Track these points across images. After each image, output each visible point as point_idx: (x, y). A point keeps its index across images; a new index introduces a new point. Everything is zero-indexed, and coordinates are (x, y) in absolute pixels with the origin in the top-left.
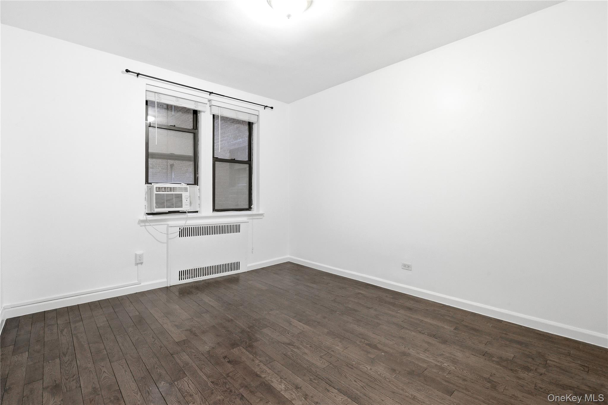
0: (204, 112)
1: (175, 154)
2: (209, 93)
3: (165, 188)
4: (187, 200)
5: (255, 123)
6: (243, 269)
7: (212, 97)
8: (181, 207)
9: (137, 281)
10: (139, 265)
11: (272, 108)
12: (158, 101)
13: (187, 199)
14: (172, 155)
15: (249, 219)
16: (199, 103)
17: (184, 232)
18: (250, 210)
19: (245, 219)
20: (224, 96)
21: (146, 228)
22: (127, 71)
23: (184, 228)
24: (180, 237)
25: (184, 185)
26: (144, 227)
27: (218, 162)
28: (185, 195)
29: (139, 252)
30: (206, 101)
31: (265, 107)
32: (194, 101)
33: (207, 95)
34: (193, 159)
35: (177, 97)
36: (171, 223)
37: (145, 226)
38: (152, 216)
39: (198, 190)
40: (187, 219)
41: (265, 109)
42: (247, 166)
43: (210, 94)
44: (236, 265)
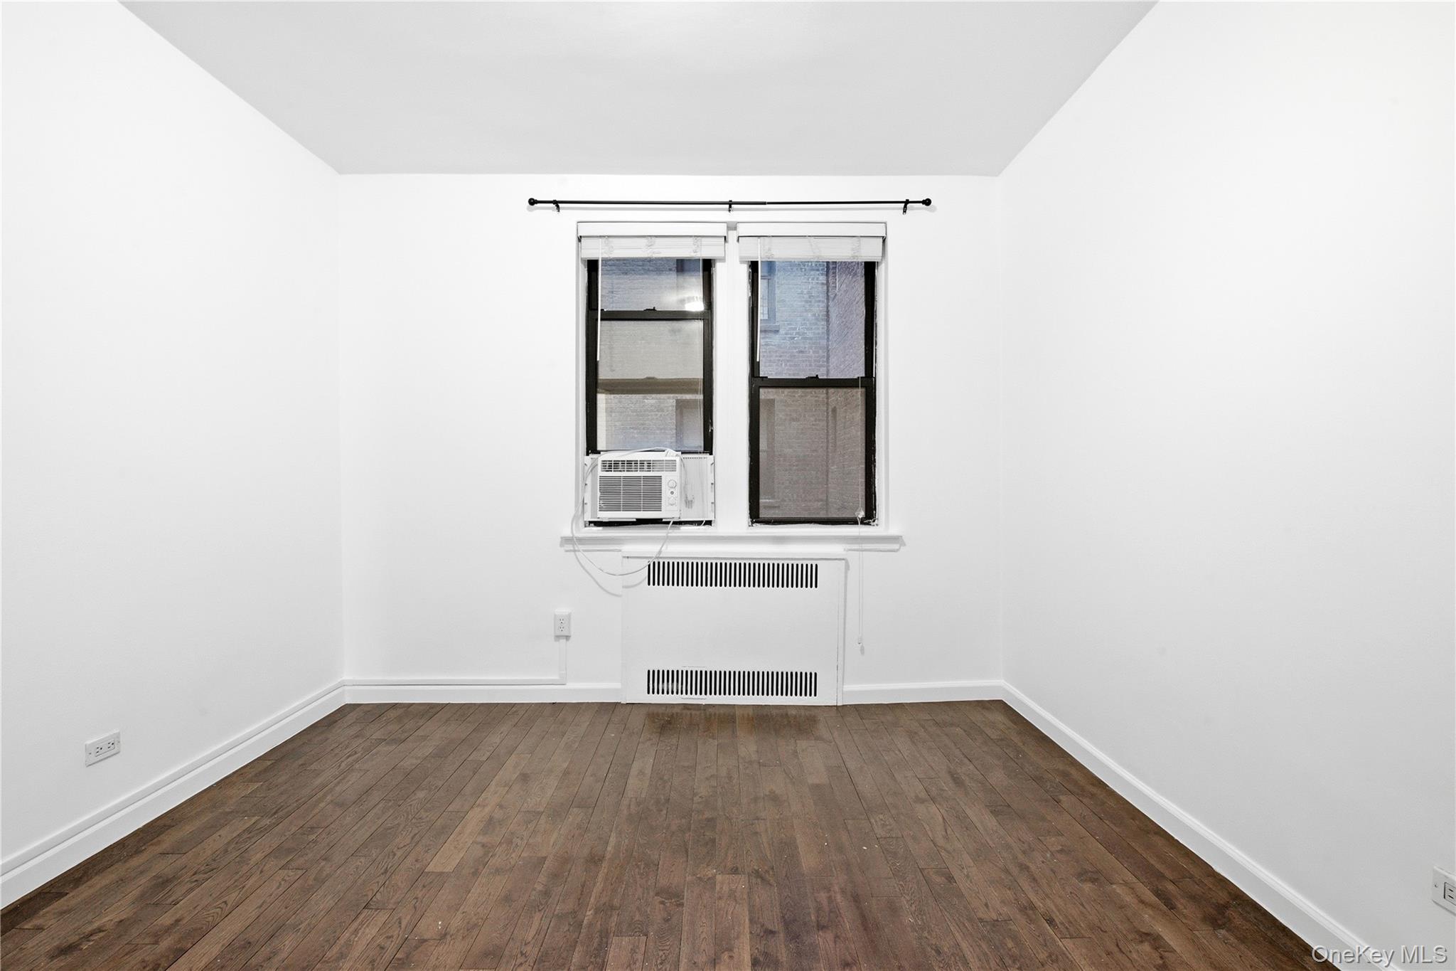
0: (723, 260)
1: (657, 379)
2: (728, 206)
3: (629, 462)
4: (672, 493)
5: (881, 263)
6: (825, 697)
7: (737, 215)
8: (659, 509)
9: (556, 677)
10: (563, 641)
11: (927, 202)
12: (606, 256)
13: (672, 490)
14: (650, 380)
15: (850, 550)
16: (703, 239)
17: (661, 573)
18: (868, 524)
19: (837, 549)
20: (764, 203)
21: (576, 555)
22: (532, 202)
23: (654, 563)
24: (649, 584)
25: (671, 455)
26: (573, 553)
27: (766, 390)
28: (669, 479)
29: (563, 610)
30: (721, 230)
31: (905, 207)
32: (691, 236)
33: (723, 215)
34: (701, 387)
35: (650, 236)
36: (629, 548)
37: (575, 551)
38: (601, 528)
39: (709, 465)
40: (667, 540)
41: (905, 211)
42: (858, 394)
43: (730, 207)
44: (807, 683)
